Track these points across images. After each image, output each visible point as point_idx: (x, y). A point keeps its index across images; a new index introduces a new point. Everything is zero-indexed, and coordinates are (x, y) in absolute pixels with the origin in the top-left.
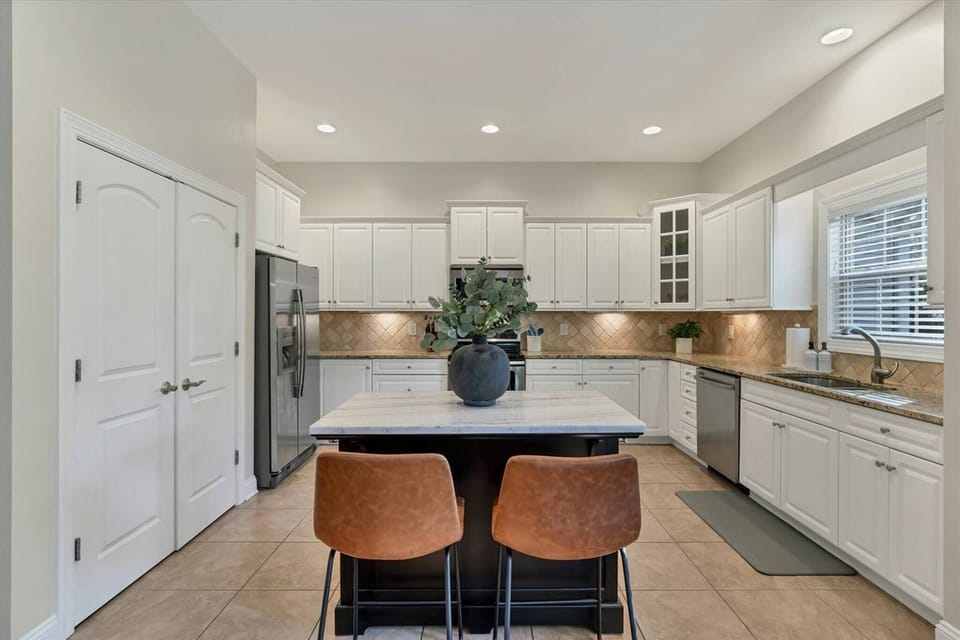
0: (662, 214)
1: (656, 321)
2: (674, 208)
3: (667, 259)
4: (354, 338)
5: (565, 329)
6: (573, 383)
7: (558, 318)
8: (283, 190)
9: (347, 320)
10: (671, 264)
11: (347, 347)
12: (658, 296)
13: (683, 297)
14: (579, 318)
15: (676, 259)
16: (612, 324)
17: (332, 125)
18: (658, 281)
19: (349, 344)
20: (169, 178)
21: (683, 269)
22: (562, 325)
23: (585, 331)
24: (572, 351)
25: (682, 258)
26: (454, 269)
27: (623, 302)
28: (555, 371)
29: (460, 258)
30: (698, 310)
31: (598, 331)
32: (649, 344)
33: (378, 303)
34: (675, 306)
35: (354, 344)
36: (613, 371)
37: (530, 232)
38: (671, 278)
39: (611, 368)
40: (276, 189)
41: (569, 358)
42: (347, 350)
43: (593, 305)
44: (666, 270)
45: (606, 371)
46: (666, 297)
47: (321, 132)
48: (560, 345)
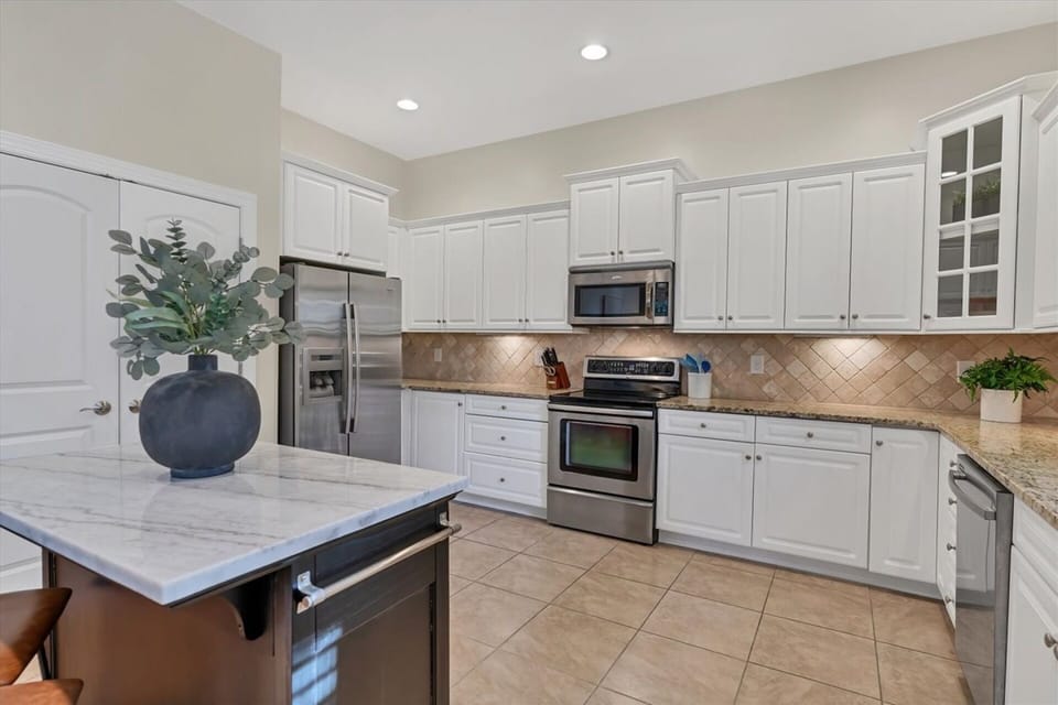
0: (945, 140)
1: (948, 354)
2: (968, 122)
3: (953, 229)
4: (476, 367)
5: (758, 363)
6: (736, 455)
7: (747, 346)
8: (348, 187)
9: (470, 345)
10: (961, 239)
11: (470, 378)
12: (932, 306)
13: (984, 304)
14: (783, 346)
15: (973, 226)
16: (849, 357)
17: (415, 101)
18: (934, 273)
19: (471, 374)
20: (107, 176)
21: (987, 245)
22: (753, 358)
23: (795, 368)
24: (771, 400)
25: (985, 224)
26: (574, 272)
27: (855, 317)
28: (704, 432)
29: (581, 256)
30: (1017, 331)
31: (821, 369)
32: (932, 399)
33: (489, 323)
34: (967, 323)
35: (477, 375)
36: (812, 442)
37: (686, 208)
38: (962, 267)
39: (810, 435)
40: (335, 186)
41: (728, 411)
42: (469, 382)
43: (796, 324)
44: (950, 252)
45: (802, 442)
46: (949, 306)
47: (402, 110)
48: (749, 390)
